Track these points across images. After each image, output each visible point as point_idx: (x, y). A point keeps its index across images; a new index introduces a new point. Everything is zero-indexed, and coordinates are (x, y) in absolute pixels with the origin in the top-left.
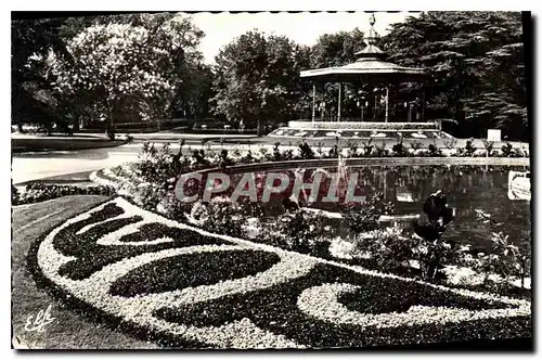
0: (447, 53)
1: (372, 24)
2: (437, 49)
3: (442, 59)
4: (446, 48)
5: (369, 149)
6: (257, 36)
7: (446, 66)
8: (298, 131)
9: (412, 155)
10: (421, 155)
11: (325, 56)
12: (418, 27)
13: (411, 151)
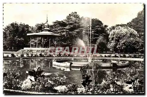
0: (65, 30)
1: (47, 22)
2: (63, 29)
3: (63, 32)
4: (65, 29)
5: (32, 55)
6: (16, 24)
7: (64, 33)
8: (25, 50)
9: (45, 57)
10: (47, 56)
11: (37, 30)
12: (58, 23)
13: (44, 55)
